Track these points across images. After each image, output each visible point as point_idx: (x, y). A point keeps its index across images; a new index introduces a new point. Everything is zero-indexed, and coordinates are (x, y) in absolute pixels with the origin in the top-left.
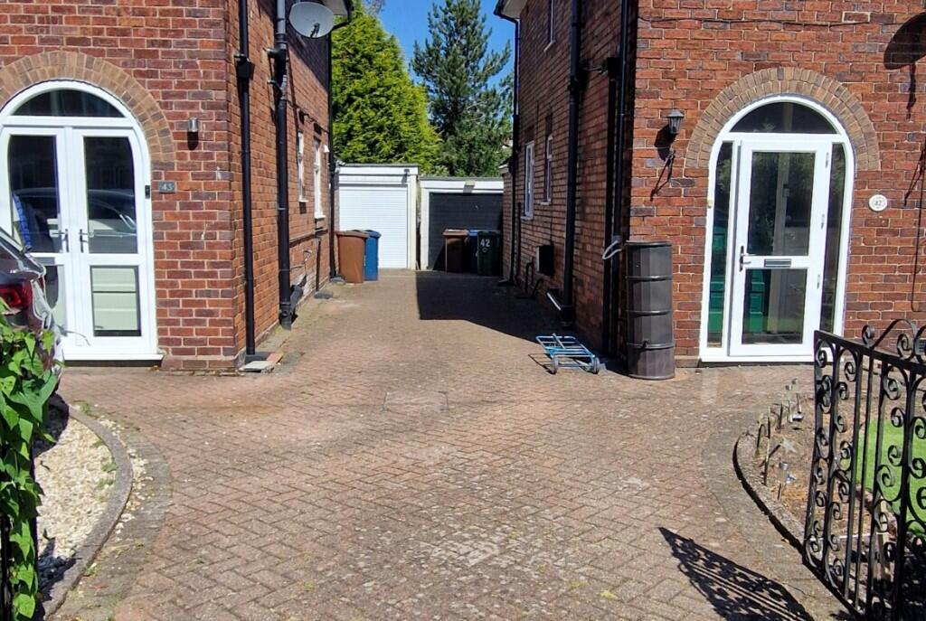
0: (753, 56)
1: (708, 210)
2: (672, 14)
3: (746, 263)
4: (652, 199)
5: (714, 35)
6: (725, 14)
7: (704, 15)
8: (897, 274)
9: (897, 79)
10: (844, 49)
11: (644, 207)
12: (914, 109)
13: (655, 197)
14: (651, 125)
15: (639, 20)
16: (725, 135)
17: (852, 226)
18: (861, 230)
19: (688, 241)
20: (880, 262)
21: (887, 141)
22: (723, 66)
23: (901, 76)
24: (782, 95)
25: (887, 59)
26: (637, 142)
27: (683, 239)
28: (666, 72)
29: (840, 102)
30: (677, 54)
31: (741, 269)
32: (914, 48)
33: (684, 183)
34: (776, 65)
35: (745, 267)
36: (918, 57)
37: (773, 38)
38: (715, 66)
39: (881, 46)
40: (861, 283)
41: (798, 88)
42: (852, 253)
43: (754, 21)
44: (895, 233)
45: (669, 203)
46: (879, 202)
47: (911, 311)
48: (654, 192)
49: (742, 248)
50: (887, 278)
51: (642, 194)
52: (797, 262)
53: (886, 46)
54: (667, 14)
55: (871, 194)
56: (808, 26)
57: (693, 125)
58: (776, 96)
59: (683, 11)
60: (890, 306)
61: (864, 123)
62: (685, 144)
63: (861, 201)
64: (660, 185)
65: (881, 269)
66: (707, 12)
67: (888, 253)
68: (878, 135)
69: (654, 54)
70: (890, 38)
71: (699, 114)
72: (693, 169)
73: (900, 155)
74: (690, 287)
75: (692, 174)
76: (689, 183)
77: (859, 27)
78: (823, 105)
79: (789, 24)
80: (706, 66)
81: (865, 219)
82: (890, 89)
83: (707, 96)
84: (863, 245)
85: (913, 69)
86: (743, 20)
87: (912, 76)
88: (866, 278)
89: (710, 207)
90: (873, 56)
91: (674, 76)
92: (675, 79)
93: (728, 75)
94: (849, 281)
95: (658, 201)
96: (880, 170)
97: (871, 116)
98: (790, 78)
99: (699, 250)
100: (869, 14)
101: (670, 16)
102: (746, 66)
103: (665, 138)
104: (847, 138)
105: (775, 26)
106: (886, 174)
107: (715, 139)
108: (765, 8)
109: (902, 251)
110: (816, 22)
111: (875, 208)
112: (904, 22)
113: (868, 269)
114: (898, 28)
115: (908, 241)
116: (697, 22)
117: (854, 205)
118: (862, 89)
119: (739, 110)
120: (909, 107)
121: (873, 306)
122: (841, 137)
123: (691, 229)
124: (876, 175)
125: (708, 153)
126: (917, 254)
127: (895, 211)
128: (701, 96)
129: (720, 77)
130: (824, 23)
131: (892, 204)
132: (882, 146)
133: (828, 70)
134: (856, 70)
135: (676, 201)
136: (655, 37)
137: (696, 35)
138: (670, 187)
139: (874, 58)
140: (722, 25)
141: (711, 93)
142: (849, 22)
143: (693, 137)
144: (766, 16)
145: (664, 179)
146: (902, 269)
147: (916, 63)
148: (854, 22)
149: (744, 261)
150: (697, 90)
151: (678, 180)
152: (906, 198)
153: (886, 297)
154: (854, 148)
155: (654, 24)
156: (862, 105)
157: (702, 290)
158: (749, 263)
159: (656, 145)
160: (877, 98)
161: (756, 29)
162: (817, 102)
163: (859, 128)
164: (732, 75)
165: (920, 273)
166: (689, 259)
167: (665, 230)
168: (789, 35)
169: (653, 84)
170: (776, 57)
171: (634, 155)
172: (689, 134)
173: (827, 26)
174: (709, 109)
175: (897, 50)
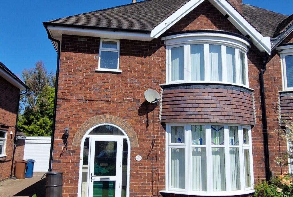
0: (95, 111)
1: (80, 161)
2: (68, 97)
3: (93, 179)
4: (60, 157)
5: (82, 104)
6: (86, 98)
7: (79, 98)
8: (147, 182)
9: (142, 119)
10: (125, 109)
11: (57, 159)
12: (148, 128)
13: (62, 156)
14: (61, 132)
15: (57, 99)
16: (87, 135)
17: (131, 166)
18: (133, 167)
19: (73, 171)
20: (140, 178)
21: (140, 138)
22: (86, 114)
23: (144, 117)
25: (139, 112)
26: (56, 138)
27: (71, 171)
28: (66, 116)
29: (124, 125)
30: (70, 110)
31: (91, 181)
32: (147, 109)
33: (71, 151)
34: (103, 114)
35: (93, 181)
36: (149, 112)
37: (102, 106)
38: (82, 114)
39: (137, 109)
40: (134, 186)
41: (111, 121)
42: (131, 175)
43: (95, 100)
44: (145, 168)
45: (66, 158)
46: (139, 158)
47: (152, 195)
49: (92, 174)
50: (143, 184)
51: (57, 155)
52: (111, 178)
53: (138, 109)
55: (136, 155)
56: (113, 102)
57: (76, 132)
58: (104, 123)
59: (72, 97)
60: (145, 194)
61: (133, 132)
62: (72, 138)
63: (133, 158)
64: (63, 152)
65: (141, 181)
66: (80, 97)
67: (143, 175)
68: (138, 136)
69: (62, 109)
70: (139, 106)
71: (77, 129)
72: (75, 147)
73: (145, 143)
74: (74, 188)
75: (75, 149)
76: (74, 151)
77: (129, 103)
78: (119, 126)
79: (107, 101)
80: (80, 113)
81: (135, 164)
82: (140, 122)
84: (134, 172)
85: (147, 116)
86: (92, 100)
87: (147, 118)
88: (136, 184)
90: (134, 111)
91: (69, 117)
92: (69, 118)
93: (87, 116)
94: (131, 185)
95: (63, 158)
96: (139, 147)
97: (135, 130)
98: (108, 118)
99: (77, 175)
100: (132, 99)
101: (68, 98)
102: (93, 114)
103: (65, 137)
104: (127, 136)
105: (103, 102)
106: (141, 149)
107: (83, 137)
108: (99, 96)
109: (148, 174)
110: (115, 101)
111: (137, 160)
112: (143, 102)
113: (137, 181)
115: (149, 171)
116: (77, 100)
117: (131, 159)
118: (131, 121)
119: (91, 127)
120: (147, 127)
121: (139, 194)
122: (126, 136)
123: (74, 167)
124: (137, 149)
125: (80, 142)
126: (153, 175)
127: (144, 161)
128: (78, 123)
129: (84, 117)
131: (143, 158)
132: (139, 139)
133: (120, 115)
134: (129, 116)
135: (69, 157)
136: (63, 104)
137: (76, 104)
138: (67, 153)
140: (85, 101)
141: (81, 122)
142: (126, 101)
143: (75, 137)
144: (99, 99)
145: (65, 150)
146: (148, 181)
147: (148, 114)
148: (128, 101)
150: (77, 121)
151: (69, 150)
152: (148, 156)
153: (144, 191)
154: (130, 140)
155: (63, 100)
156: (132, 126)
157: (78, 189)
159: (62, 138)
160: (136, 124)
161: (96, 103)
162: (117, 126)
163: (131, 134)
165: (155, 182)
166: (73, 178)
167: (64, 168)
168: (107, 105)
169: (61, 119)
170: (103, 111)
171: (54, 142)
172: (74, 135)
173: (119, 102)
174: (81, 127)
175: (142, 110)
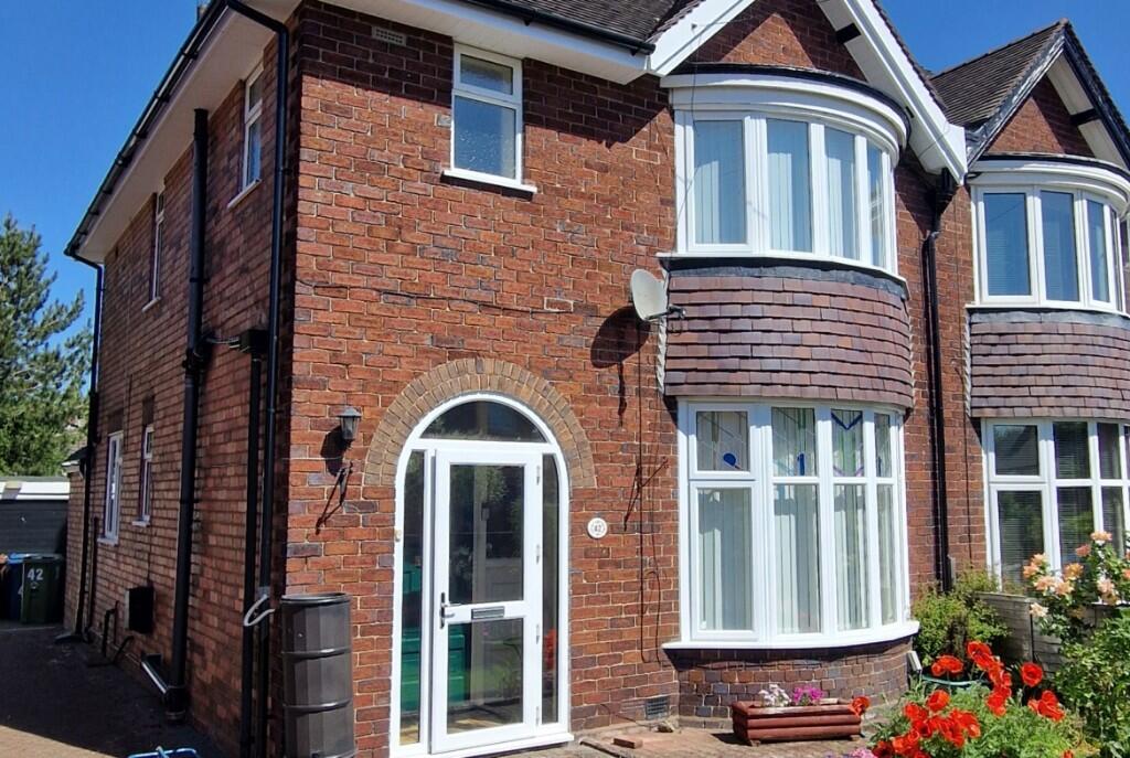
0: (446, 342)
1: (396, 544)
2: (342, 279)
3: (449, 616)
4: (318, 532)
5: (396, 311)
6: (409, 286)
7: (384, 284)
8: (623, 616)
9: (605, 379)
10: (548, 341)
11: (306, 542)
12: (625, 415)
13: (323, 528)
14: (317, 426)
15: (298, 283)
16: (414, 441)
17: (572, 559)
18: (581, 564)
19: (371, 590)
20: (604, 603)
21: (601, 452)
22: (410, 352)
23: (610, 375)
24: (482, 392)
25: (594, 355)
26: (296, 450)
27: (362, 588)
28: (335, 354)
29: (548, 404)
30: (350, 333)
31: (443, 625)
32: (620, 345)
33: (362, 506)
34: (475, 354)
35: (447, 621)
36: (626, 356)
37: (468, 321)
38: (399, 351)
39: (587, 340)
40: (585, 631)
41: (500, 385)
42: (574, 594)
43: (444, 298)
44: (617, 565)
45: (342, 536)
46: (598, 527)
47: (641, 662)
48: (320, 522)
49: (443, 595)
50: (613, 623)
51: (305, 523)
52: (511, 609)
53: (592, 341)
54: (334, 279)
55: (589, 518)
56: (507, 310)
57: (373, 427)
58: (475, 393)
59: (355, 277)
60: (620, 658)
61: (575, 431)
62: (362, 454)
63: (578, 528)
64: (329, 511)
65: (605, 611)
66: (387, 281)
67: (612, 591)
68: (591, 445)
69: (318, 330)
70: (595, 332)
71: (381, 413)
72: (374, 488)
73: (616, 470)
74: (374, 657)
75: (374, 495)
76: (368, 507)
77: (563, 316)
78: (530, 407)
79: (485, 306)
80: (388, 349)
81: (586, 551)
82: (600, 390)
83: (390, 389)
84: (585, 582)
85: (621, 369)
86: (432, 296)
87: (621, 378)
88: (591, 625)
89: (398, 540)
90: (579, 351)
91: (346, 361)
92: (347, 365)
93: (417, 364)
94: (573, 629)
95: (328, 534)
96: (596, 487)
97: (583, 423)
98: (491, 371)
99: (386, 602)
100: (572, 302)
101: (339, 283)
102: (437, 353)
103: (336, 444)
104: (558, 447)
105: (471, 307)
106: (604, 493)
107: (402, 447)
108: (457, 284)
109: (626, 587)
110: (515, 307)
111: (594, 535)
112: (609, 315)
113: (592, 613)
114: (603, 320)
115: (631, 575)
116: (374, 293)
117: (572, 532)
118: (571, 389)
119: (432, 409)
120: (621, 412)
121: (602, 661)
122: (552, 447)
123: (374, 572)
124: (592, 494)
125: (394, 466)
126: (642, 589)
127: (615, 538)
128: (382, 389)
129: (406, 366)
130: (525, 309)
131: (611, 529)
132: (597, 458)
133: (533, 364)
134: (563, 366)
135: (353, 533)
136: (320, 307)
137: (373, 309)
138: (344, 513)
139: (580, 354)
140: (406, 299)
141: (396, 386)
142: (550, 309)
143: (373, 445)
144: (458, 293)
145: (335, 502)
146: (628, 610)
147: (624, 363)
148: (557, 310)
149: (446, 613)
150: (377, 381)
151: (354, 504)
152: (626, 521)
153: (614, 647)
154: (567, 460)
155: (319, 290)
156: (572, 408)
157: (391, 660)
158: (452, 616)
159: (322, 454)
160: (588, 401)
161: (448, 309)
162: (523, 403)
163: (571, 437)
164: (422, 364)
165: (647, 613)
166: (372, 615)
167: (336, 576)
168: (485, 319)
169: (317, 369)
170: (472, 344)
171: (291, 468)
172: (368, 439)
173: (528, 312)
174: (393, 407)
175: (603, 346)
